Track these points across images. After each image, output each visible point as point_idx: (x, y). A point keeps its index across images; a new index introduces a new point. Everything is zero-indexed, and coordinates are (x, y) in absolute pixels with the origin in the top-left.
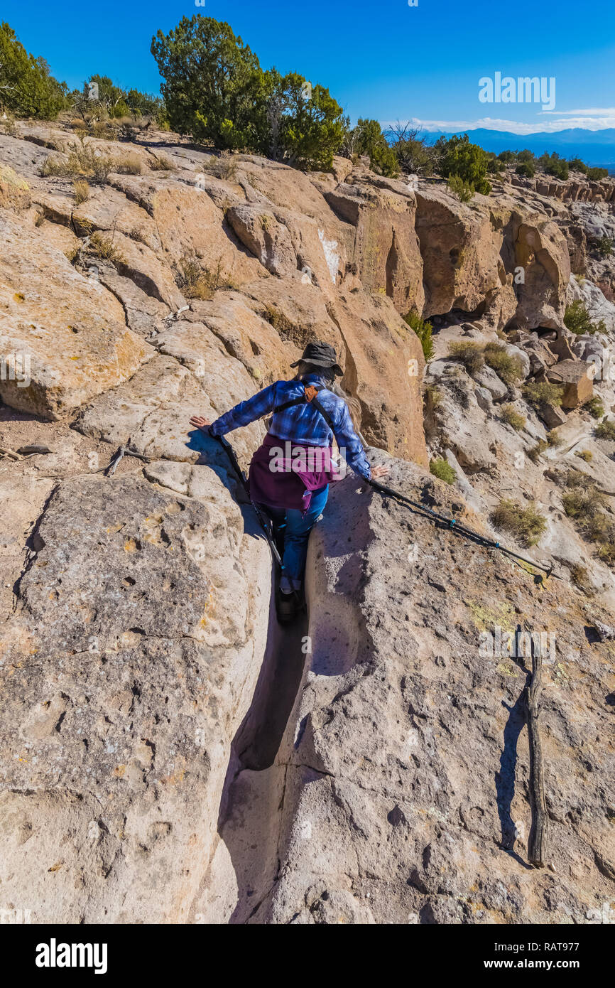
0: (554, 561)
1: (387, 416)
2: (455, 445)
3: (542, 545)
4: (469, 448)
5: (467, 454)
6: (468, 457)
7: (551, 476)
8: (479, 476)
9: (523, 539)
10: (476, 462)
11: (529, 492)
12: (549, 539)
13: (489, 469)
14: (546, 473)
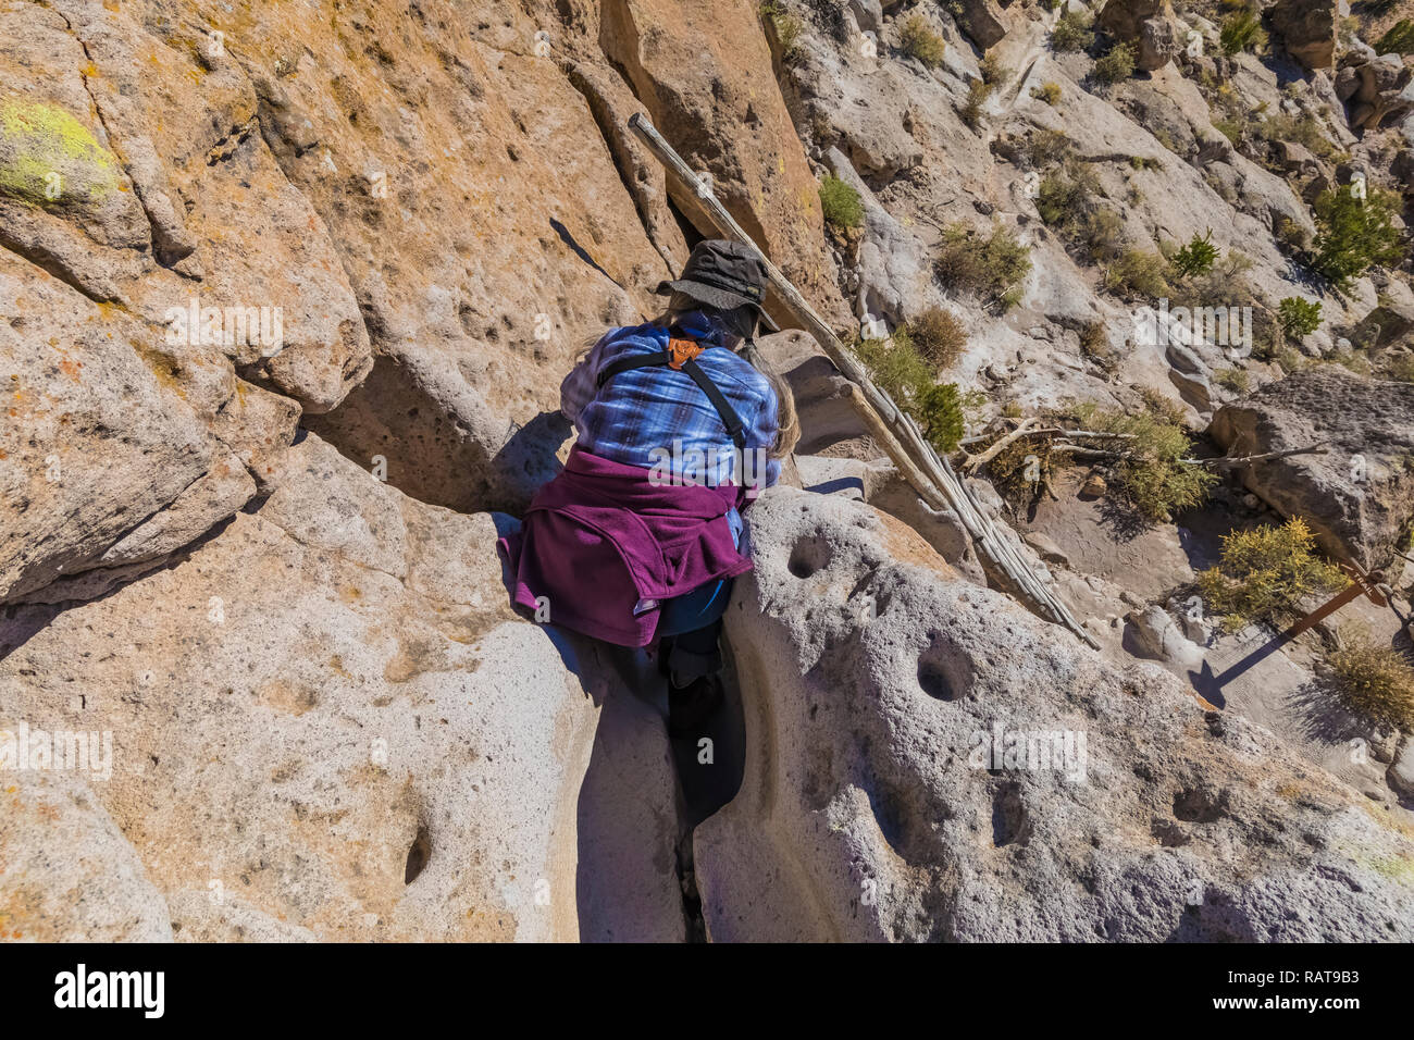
0: (1050, 325)
1: (731, 112)
2: (843, 134)
3: (1026, 301)
4: (870, 134)
5: (869, 148)
6: (871, 153)
7: (1004, 152)
8: (894, 189)
9: (994, 297)
10: (888, 161)
11: (983, 198)
12: (1035, 285)
13: (910, 168)
14: (995, 148)
